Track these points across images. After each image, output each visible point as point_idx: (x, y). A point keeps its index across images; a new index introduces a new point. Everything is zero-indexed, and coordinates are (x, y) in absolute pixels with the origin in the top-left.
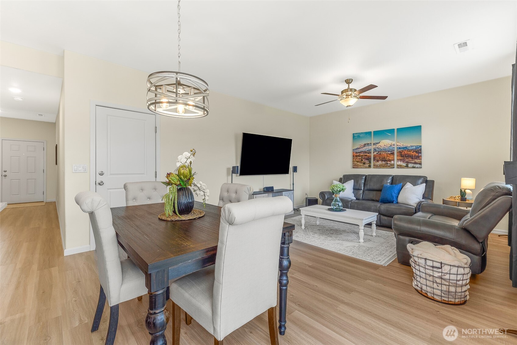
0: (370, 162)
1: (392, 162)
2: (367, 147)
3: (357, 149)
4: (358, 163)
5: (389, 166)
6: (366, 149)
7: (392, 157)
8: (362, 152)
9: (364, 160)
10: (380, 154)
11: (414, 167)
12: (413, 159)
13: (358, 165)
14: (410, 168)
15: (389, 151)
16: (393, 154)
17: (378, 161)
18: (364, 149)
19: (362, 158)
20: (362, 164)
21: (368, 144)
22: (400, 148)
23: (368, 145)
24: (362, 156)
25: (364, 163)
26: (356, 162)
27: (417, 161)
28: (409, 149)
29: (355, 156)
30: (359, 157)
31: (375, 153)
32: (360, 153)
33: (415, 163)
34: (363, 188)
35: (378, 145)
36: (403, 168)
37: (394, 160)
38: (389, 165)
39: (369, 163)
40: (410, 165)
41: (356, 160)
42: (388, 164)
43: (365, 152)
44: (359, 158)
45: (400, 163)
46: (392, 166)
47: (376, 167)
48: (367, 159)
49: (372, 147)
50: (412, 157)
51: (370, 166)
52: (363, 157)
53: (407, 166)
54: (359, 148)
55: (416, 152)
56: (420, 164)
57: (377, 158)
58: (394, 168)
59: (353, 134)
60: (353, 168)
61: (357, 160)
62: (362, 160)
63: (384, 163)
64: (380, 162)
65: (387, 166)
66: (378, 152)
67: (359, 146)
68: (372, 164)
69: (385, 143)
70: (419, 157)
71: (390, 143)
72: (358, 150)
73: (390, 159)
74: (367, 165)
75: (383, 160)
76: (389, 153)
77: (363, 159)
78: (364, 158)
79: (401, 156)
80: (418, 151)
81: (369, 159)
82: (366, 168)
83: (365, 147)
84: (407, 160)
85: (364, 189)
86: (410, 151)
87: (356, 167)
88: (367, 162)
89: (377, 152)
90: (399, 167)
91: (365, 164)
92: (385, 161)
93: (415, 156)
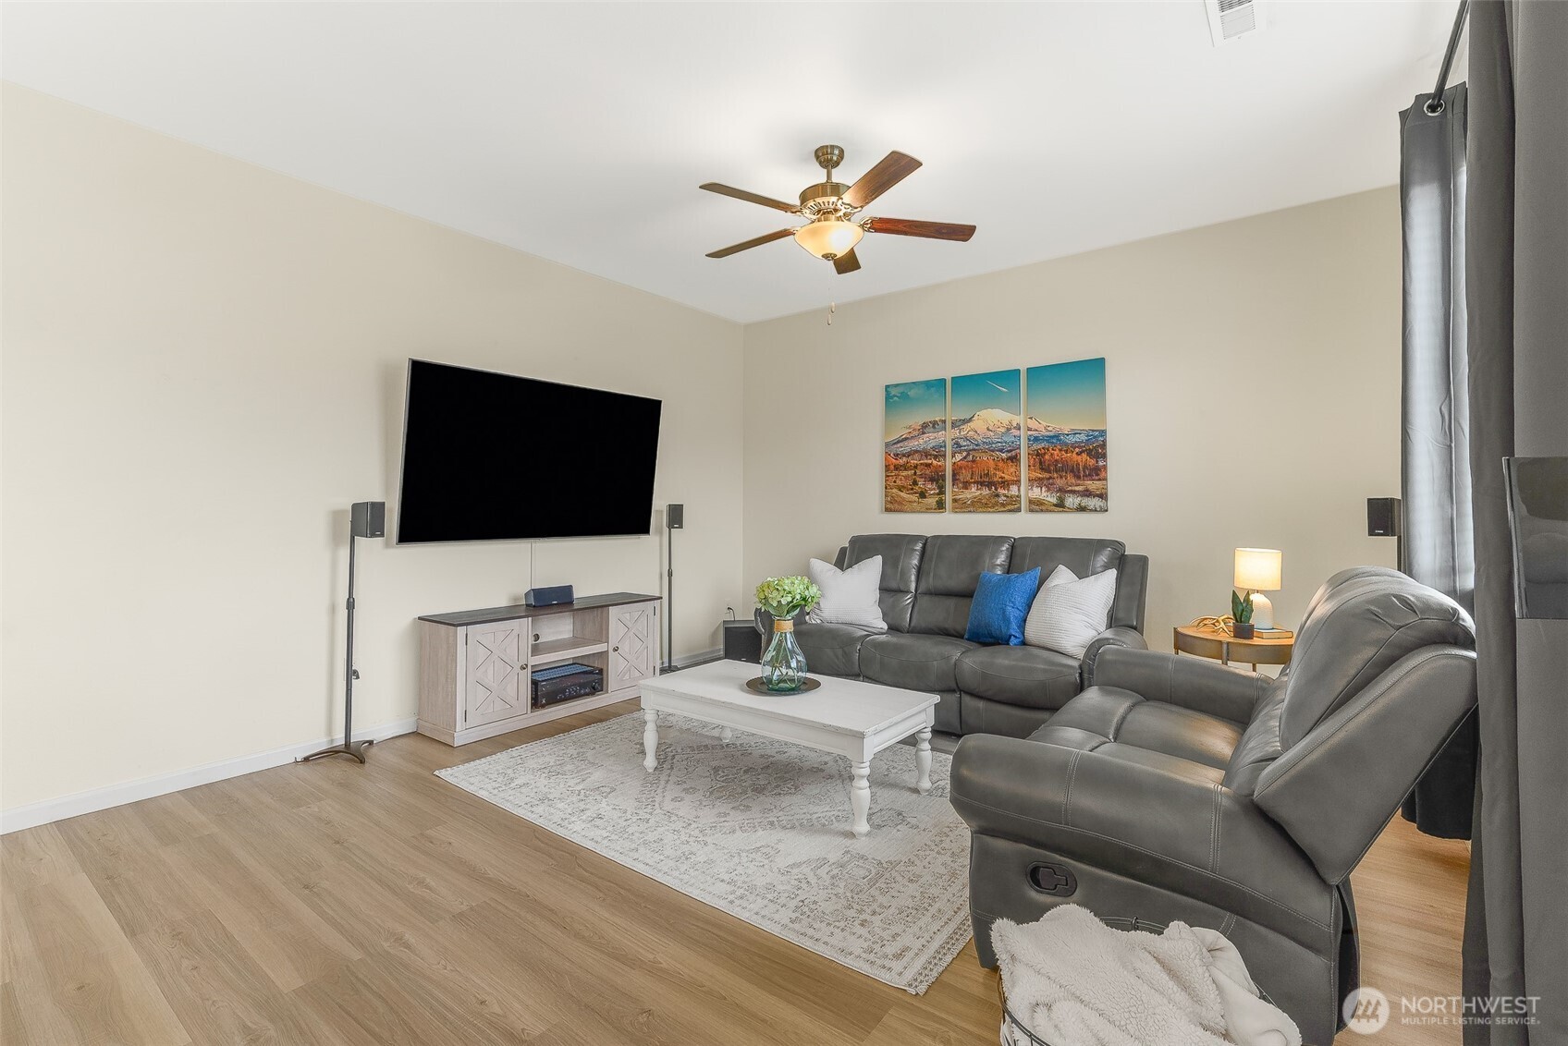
0: (942, 491)
1: (1014, 490)
2: (932, 435)
3: (898, 442)
4: (902, 494)
5: (1003, 505)
6: (928, 440)
7: (1012, 470)
8: (916, 451)
9: (921, 483)
10: (973, 461)
11: (1082, 509)
12: (1079, 477)
13: (904, 499)
14: (1071, 510)
15: (1001, 451)
16: (1015, 459)
17: (966, 485)
18: (921, 441)
19: (915, 473)
20: (914, 497)
21: (934, 424)
22: (1036, 439)
23: (934, 427)
24: (916, 467)
25: (923, 495)
26: (895, 490)
27: (1092, 485)
28: (1066, 444)
29: (892, 467)
30: (905, 470)
31: (959, 457)
32: (908, 455)
33: (1087, 494)
34: (913, 590)
35: (966, 427)
36: (1048, 511)
37: (1018, 482)
38: (1002, 499)
39: (938, 494)
40: (1071, 501)
41: (895, 482)
42: (998, 496)
43: (926, 454)
44: (905, 473)
45: (1037, 493)
46: (1012, 506)
47: (961, 506)
48: (932, 480)
49: (947, 436)
50: (1075, 472)
51: (941, 506)
52: (918, 473)
53: (1060, 505)
54: (906, 439)
55: (1089, 453)
56: (1103, 496)
57: (964, 475)
58: (1019, 510)
59: (887, 387)
60: (887, 510)
61: (899, 482)
62: (915, 483)
63: (986, 491)
64: (974, 492)
65: (996, 504)
66: (968, 455)
67: (904, 433)
68: (948, 498)
69: (991, 420)
70: (1097, 472)
71: (1006, 422)
72: (901, 444)
73: (1007, 477)
74: (932, 501)
75: (982, 484)
76: (1004, 455)
77: (918, 479)
78: (921, 476)
79: (1042, 469)
80: (1096, 448)
81: (937, 478)
82: (928, 510)
83: (924, 433)
84: (1060, 482)
85: (916, 591)
86: (1068, 448)
87: (897, 506)
88: (932, 488)
89: (964, 454)
90: (1037, 506)
91: (925, 497)
92: (990, 485)
93: (1085, 467)
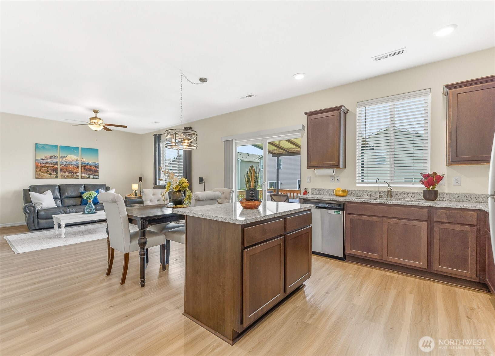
0: (57, 174)
1: (78, 174)
2: (54, 159)
3: (41, 160)
5: (75, 177)
6: (53, 160)
7: (78, 169)
8: (48, 163)
9: (50, 171)
10: (67, 167)
11: (94, 178)
12: (93, 172)
13: (44, 175)
14: (91, 178)
15: (75, 165)
16: (78, 167)
17: (65, 172)
18: (50, 160)
19: (48, 169)
20: (48, 175)
21: (55, 156)
22: (84, 163)
23: (54, 157)
24: (48, 167)
25: (50, 174)
26: (40, 173)
27: (96, 174)
28: (90, 165)
29: (39, 166)
30: (44, 167)
31: (62, 166)
32: (45, 163)
33: (95, 175)
34: (59, 197)
35: (65, 159)
36: (86, 179)
37: (79, 172)
38: (75, 176)
39: (56, 174)
40: (91, 177)
41: (40, 170)
42: (74, 175)
43: (52, 164)
44: (44, 168)
45: (83, 175)
46: (77, 177)
47: (62, 177)
48: (54, 170)
49: (58, 160)
50: (92, 171)
51: (56, 177)
52: (49, 168)
53: (89, 177)
54: (44, 159)
55: (95, 167)
56: (98, 176)
57: (64, 170)
58: (79, 178)
59: (36, 144)
60: (36, 178)
61: (41, 171)
62: (48, 171)
63: (70, 174)
64: (67, 174)
65: (73, 177)
66: (65, 165)
67: (44, 158)
68: (58, 175)
69: (72, 158)
70: (97, 171)
71: (76, 159)
72: (43, 160)
73: (76, 171)
74: (54, 176)
75: (69, 172)
76: (75, 166)
77: (49, 170)
78: (50, 169)
79: (85, 170)
80: (97, 166)
81: (55, 170)
82: (52, 178)
83: (51, 158)
84: (89, 173)
85: (61, 198)
86: (91, 166)
87: (41, 177)
88: (54, 173)
89: (64, 165)
90: (83, 177)
91: (51, 175)
92: (71, 173)
93: (94, 170)
